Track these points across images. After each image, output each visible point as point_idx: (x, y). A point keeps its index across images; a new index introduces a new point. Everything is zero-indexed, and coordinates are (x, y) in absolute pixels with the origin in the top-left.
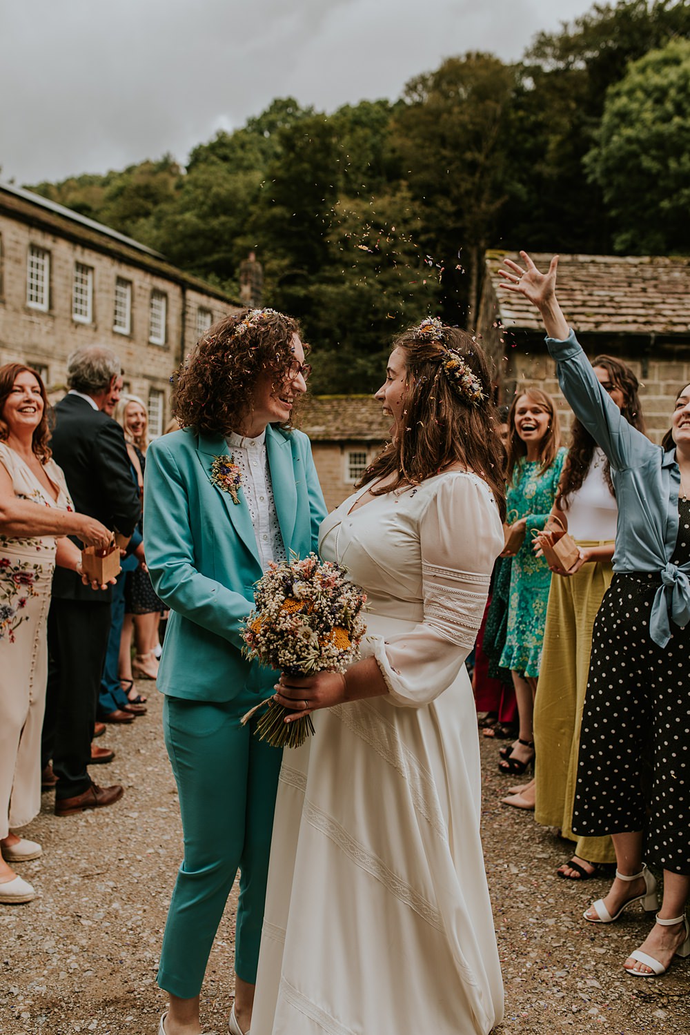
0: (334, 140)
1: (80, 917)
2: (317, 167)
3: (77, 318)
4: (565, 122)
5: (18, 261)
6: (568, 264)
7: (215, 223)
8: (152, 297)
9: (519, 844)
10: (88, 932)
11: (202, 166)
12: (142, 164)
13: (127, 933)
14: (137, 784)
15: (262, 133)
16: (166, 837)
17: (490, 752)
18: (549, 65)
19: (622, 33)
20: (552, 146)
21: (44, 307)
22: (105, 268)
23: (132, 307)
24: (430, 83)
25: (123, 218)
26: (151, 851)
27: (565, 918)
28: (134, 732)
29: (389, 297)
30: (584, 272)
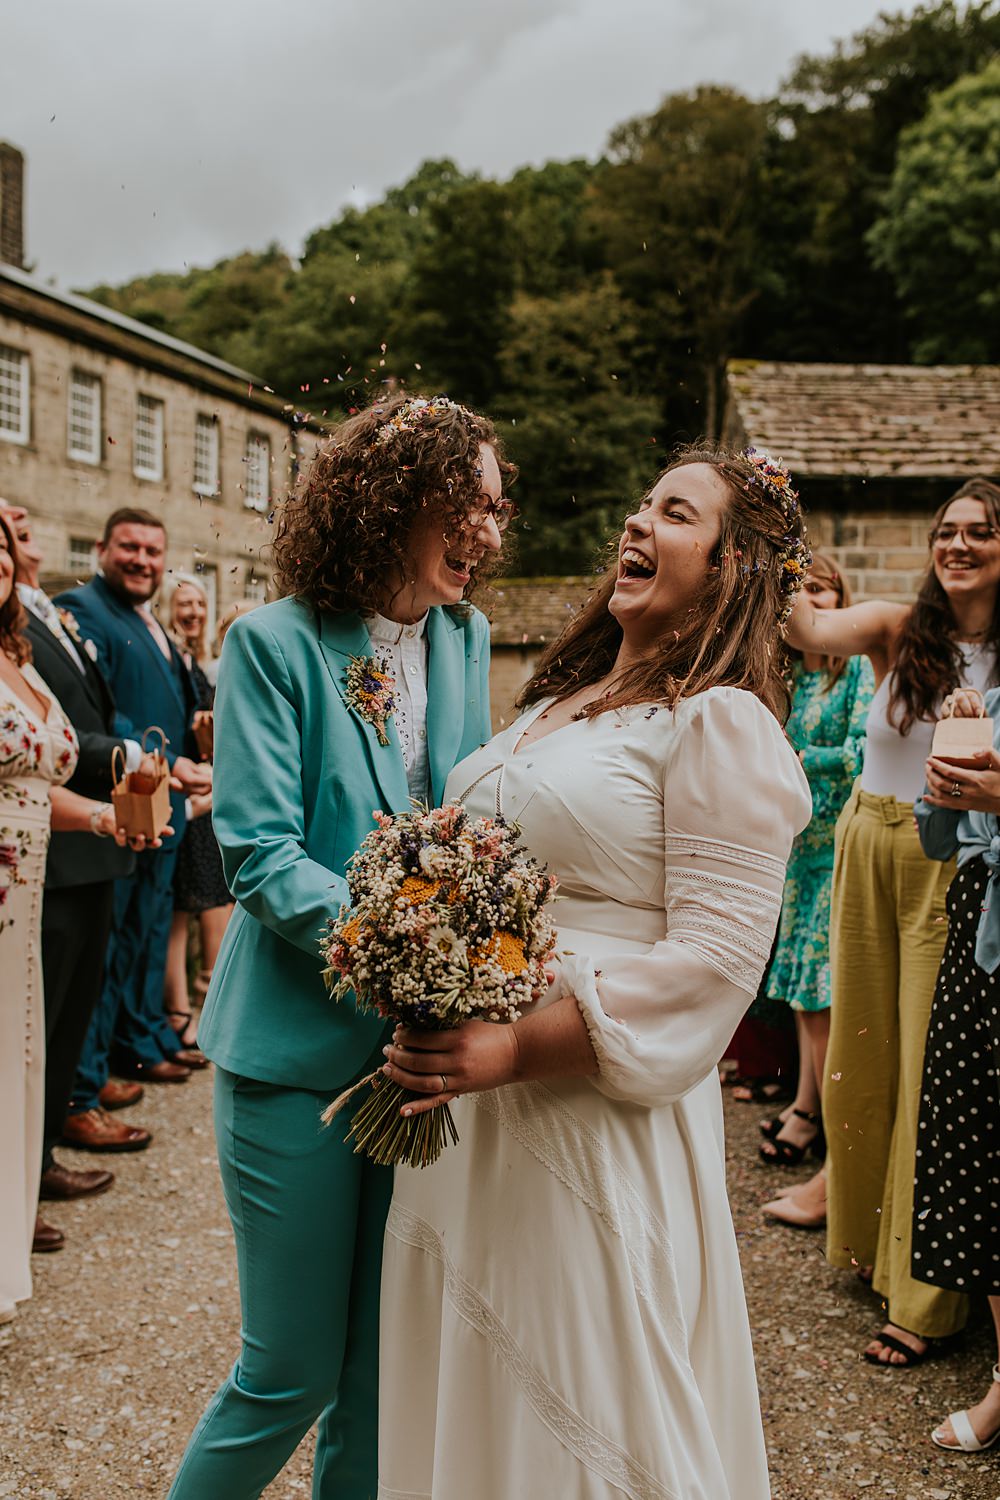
0: (508, 215)
1: (65, 1433)
2: (485, 254)
3: (142, 472)
4: (840, 184)
5: (55, 392)
6: (849, 379)
7: (340, 337)
8: (248, 442)
9: (796, 1292)
10: (75, 1462)
11: (322, 257)
12: (239, 258)
13: (140, 1463)
14: (182, 1188)
15: (406, 208)
16: (221, 1283)
17: (744, 1127)
18: (815, 102)
19: (922, 52)
20: (821, 218)
21: (93, 458)
22: (181, 401)
23: (221, 456)
24: (645, 131)
25: (211, 333)
26: (194, 1307)
27: (876, 1431)
28: (187, 1097)
29: (588, 438)
30: (873, 390)
